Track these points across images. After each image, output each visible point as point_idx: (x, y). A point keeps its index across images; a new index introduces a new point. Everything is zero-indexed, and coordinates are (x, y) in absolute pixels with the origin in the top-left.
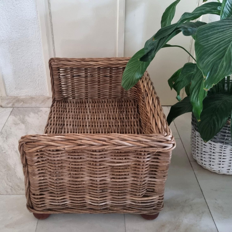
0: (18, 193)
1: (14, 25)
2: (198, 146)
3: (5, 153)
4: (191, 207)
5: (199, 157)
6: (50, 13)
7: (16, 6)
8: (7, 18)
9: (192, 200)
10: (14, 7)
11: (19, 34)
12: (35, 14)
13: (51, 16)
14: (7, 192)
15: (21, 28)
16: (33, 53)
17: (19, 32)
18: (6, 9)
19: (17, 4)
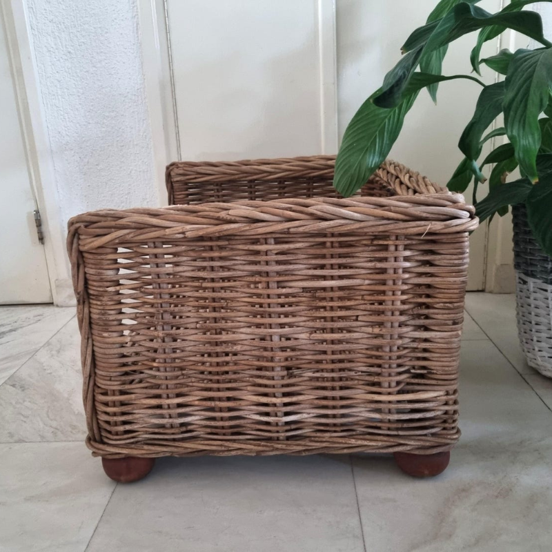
0: (70, 439)
1: (92, 108)
2: (538, 319)
3: (50, 373)
4: (539, 454)
5: (544, 353)
6: (172, 77)
7: (99, 65)
8: (78, 92)
9: (540, 441)
10: (94, 69)
11: (103, 129)
12: (139, 82)
13: (173, 85)
14: (42, 437)
15: (107, 114)
16: (133, 172)
17: (103, 123)
18: (76, 73)
19: (100, 62)
